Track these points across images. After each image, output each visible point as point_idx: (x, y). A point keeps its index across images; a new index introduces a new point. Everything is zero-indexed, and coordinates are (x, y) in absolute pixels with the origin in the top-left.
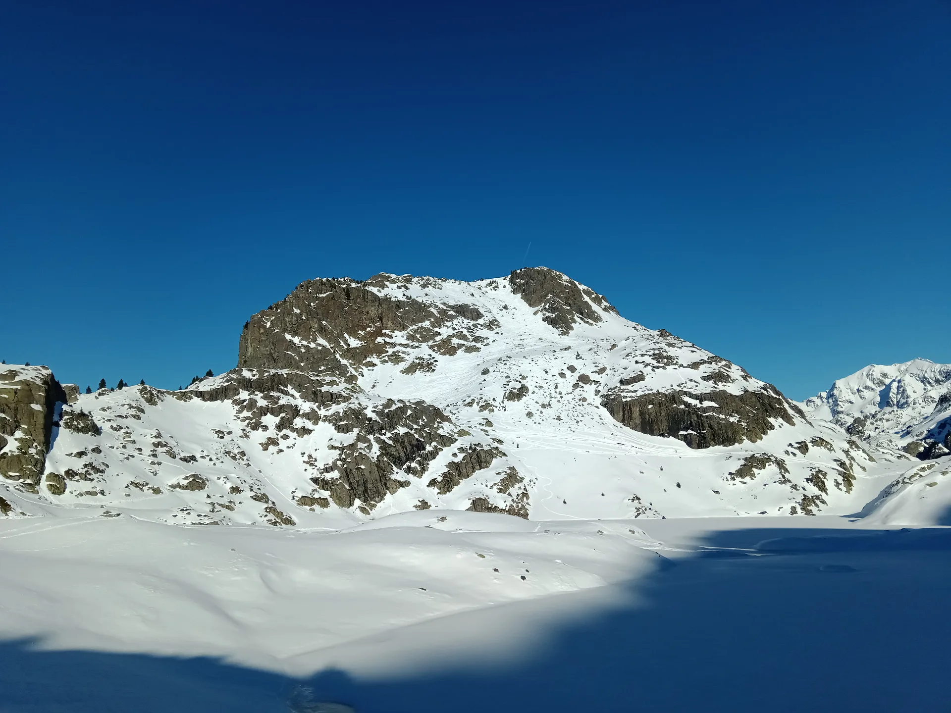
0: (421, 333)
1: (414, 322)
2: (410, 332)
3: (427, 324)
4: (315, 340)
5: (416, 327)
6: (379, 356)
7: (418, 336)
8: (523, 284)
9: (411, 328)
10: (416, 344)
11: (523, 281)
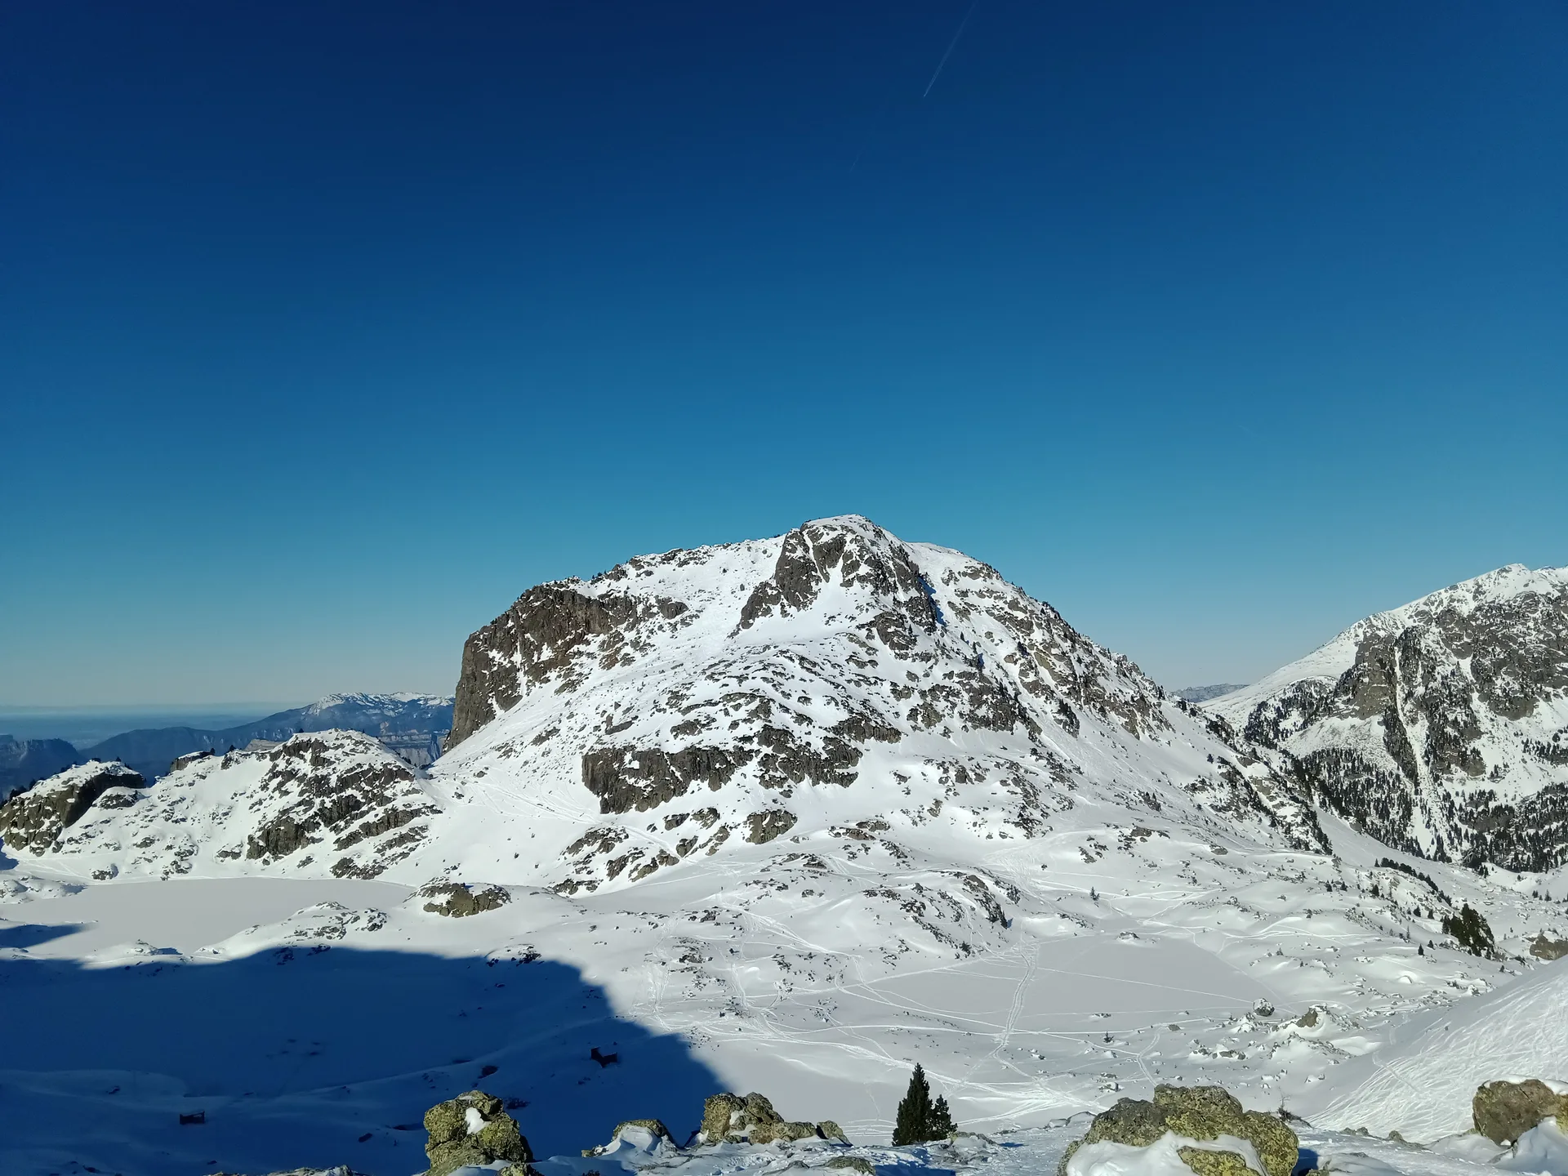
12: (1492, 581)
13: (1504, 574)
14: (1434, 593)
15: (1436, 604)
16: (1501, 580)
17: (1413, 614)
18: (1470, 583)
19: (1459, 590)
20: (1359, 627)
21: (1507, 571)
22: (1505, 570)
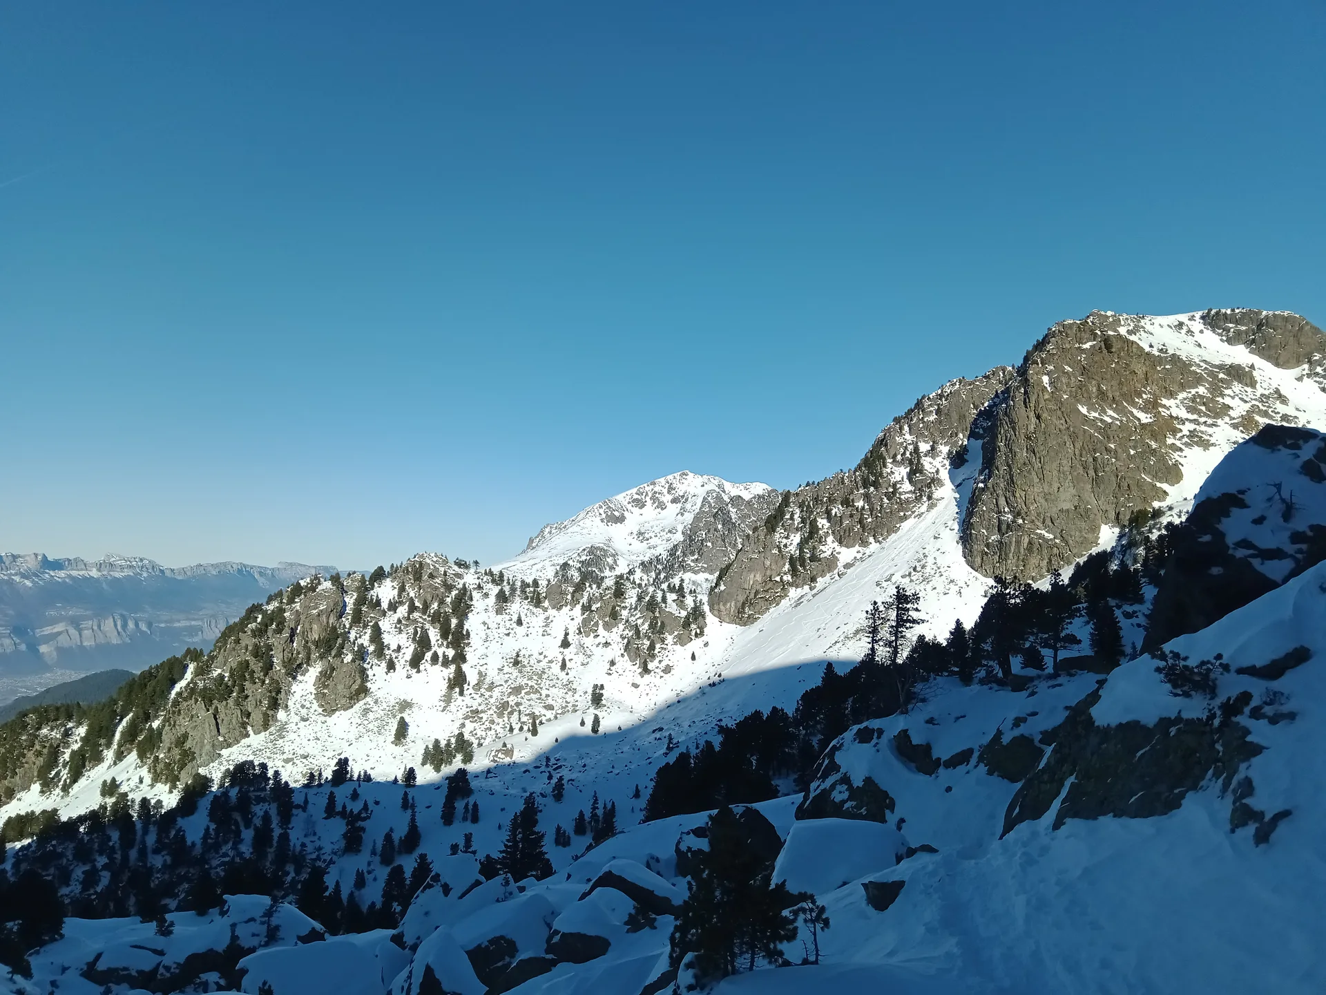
0: (1204, 404)
1: (1183, 387)
2: (1185, 402)
3: (1201, 390)
4: (1105, 413)
5: (1190, 395)
6: (1174, 436)
7: (1203, 408)
8: (1246, 332)
9: (1182, 396)
10: (1210, 421)
11: (1244, 328)
12: (678, 480)
13: (684, 476)
14: (642, 486)
15: (644, 494)
16: (683, 481)
17: (630, 500)
18: (662, 480)
19: (657, 485)
20: (600, 508)
21: (687, 475)
22: (684, 474)
